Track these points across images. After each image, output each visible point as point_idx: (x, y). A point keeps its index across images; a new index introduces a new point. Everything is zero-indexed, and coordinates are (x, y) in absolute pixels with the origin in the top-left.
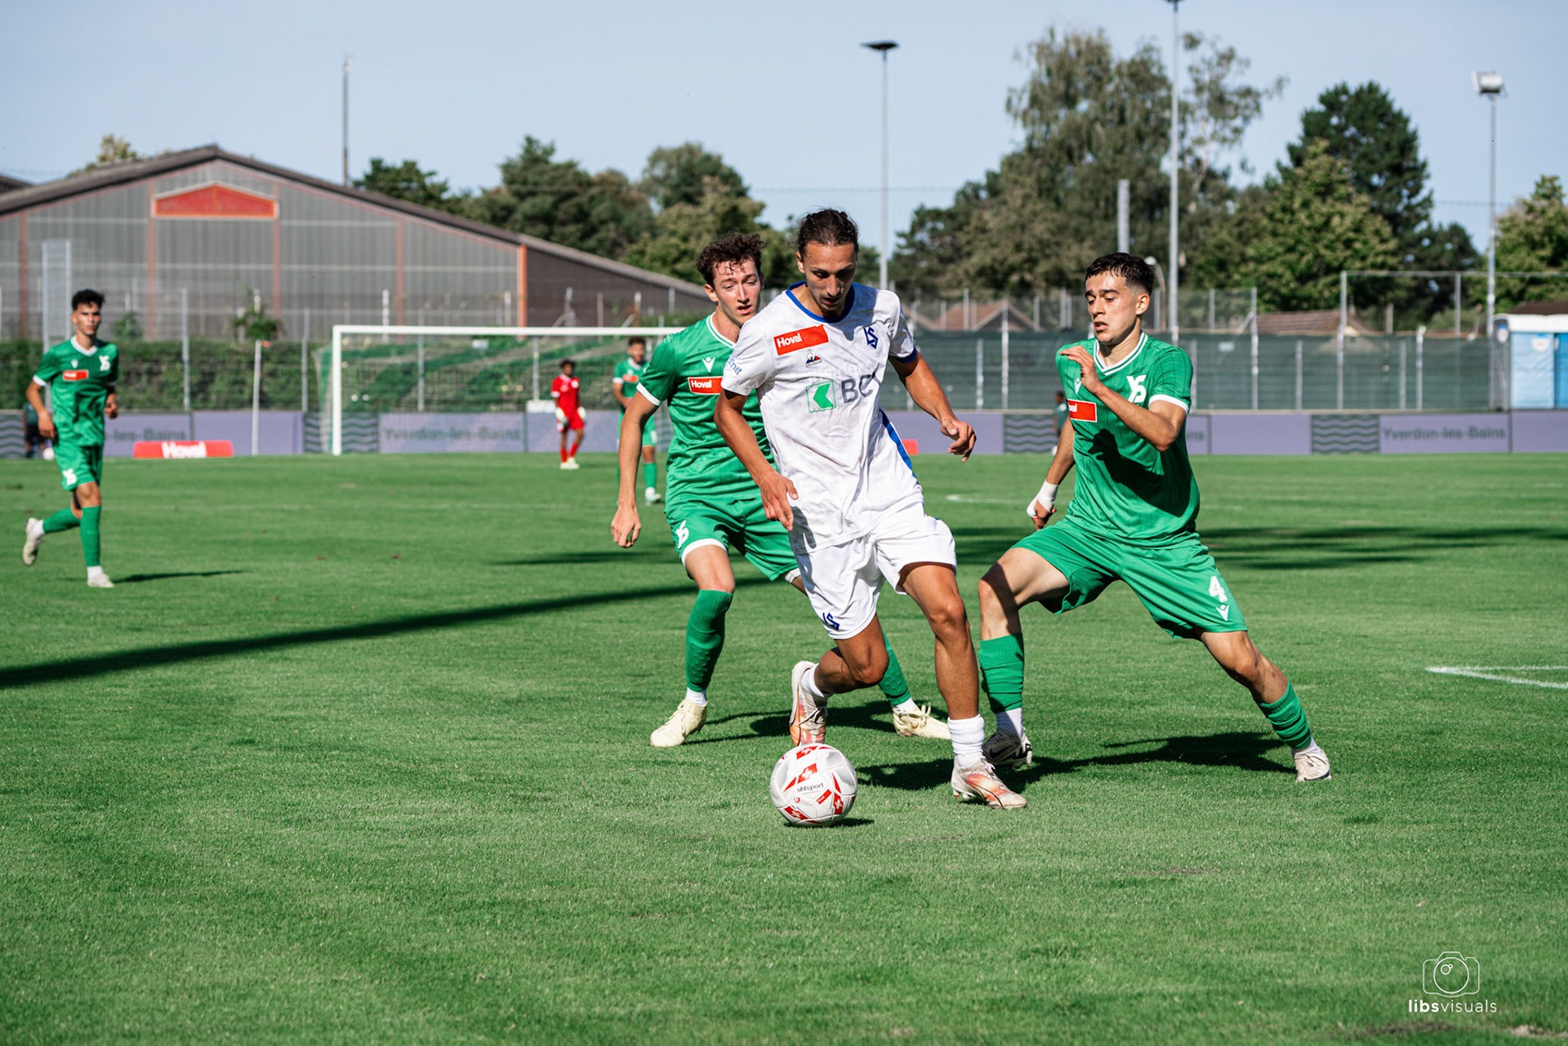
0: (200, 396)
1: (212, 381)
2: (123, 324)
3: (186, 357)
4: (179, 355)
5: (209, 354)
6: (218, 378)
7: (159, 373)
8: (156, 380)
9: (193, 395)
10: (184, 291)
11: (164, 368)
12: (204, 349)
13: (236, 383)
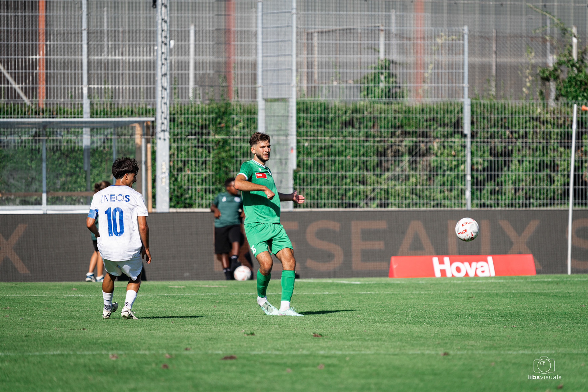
0: (489, 186)
1: (507, 164)
2: (376, 79)
3: (467, 130)
4: (458, 124)
5: (502, 123)
6: (516, 157)
7: (428, 152)
8: (422, 162)
9: (477, 183)
10: (466, 28)
11: (436, 145)
12: (494, 116)
13: (542, 166)
